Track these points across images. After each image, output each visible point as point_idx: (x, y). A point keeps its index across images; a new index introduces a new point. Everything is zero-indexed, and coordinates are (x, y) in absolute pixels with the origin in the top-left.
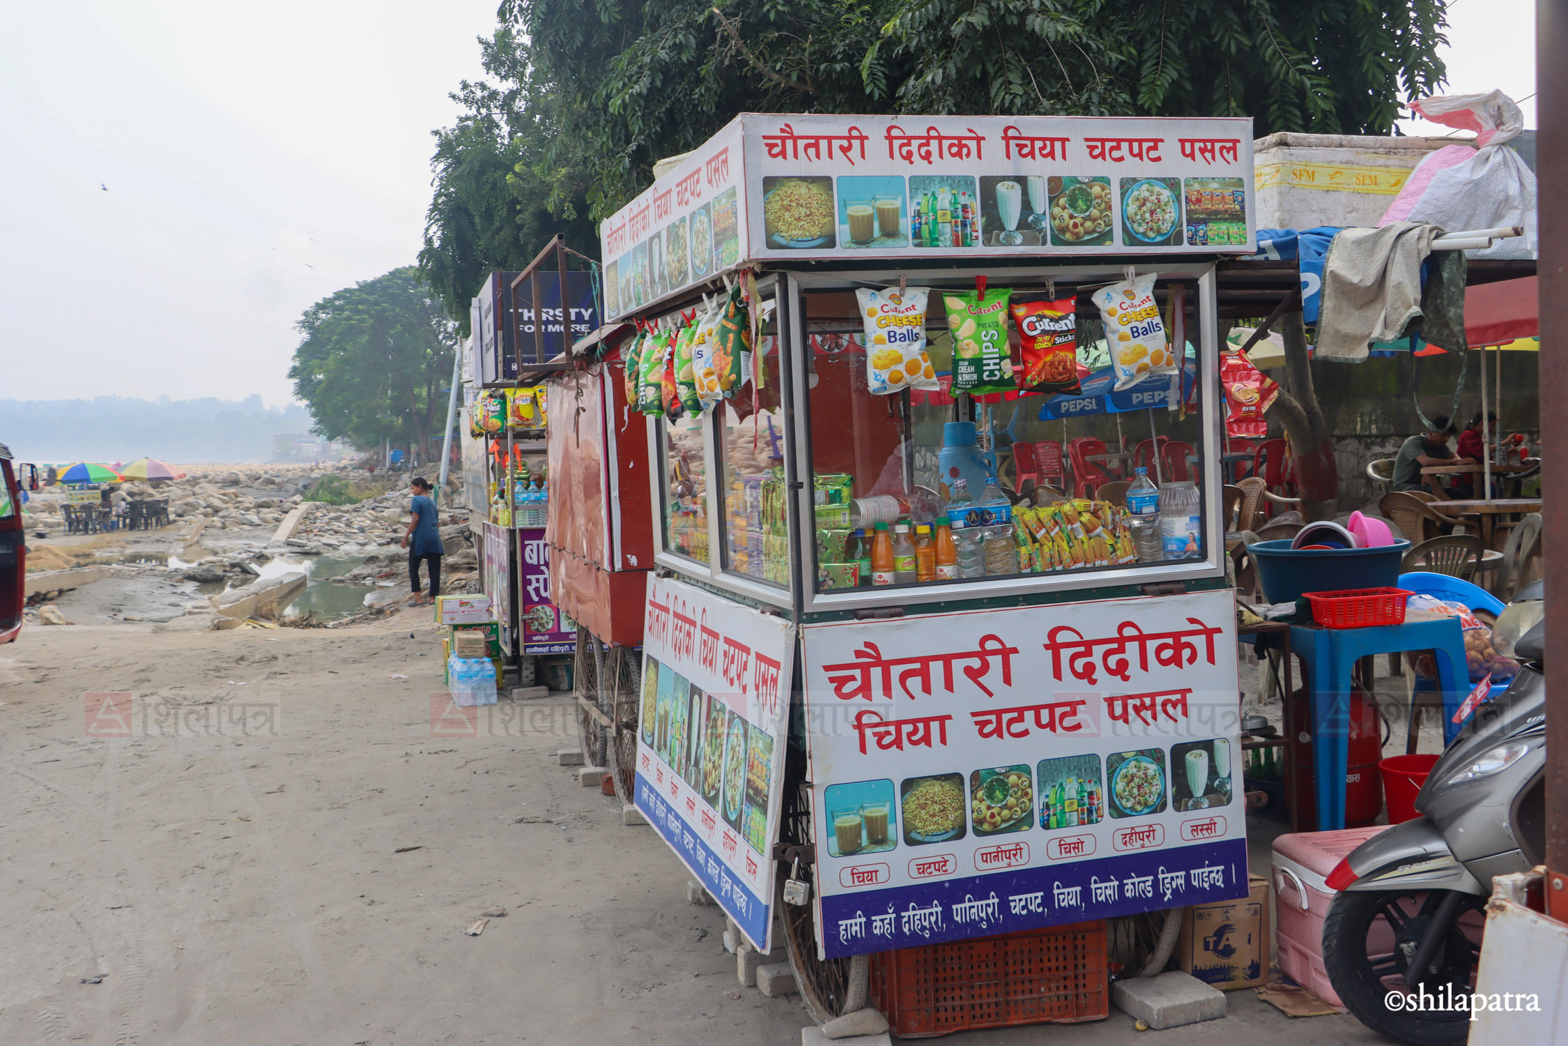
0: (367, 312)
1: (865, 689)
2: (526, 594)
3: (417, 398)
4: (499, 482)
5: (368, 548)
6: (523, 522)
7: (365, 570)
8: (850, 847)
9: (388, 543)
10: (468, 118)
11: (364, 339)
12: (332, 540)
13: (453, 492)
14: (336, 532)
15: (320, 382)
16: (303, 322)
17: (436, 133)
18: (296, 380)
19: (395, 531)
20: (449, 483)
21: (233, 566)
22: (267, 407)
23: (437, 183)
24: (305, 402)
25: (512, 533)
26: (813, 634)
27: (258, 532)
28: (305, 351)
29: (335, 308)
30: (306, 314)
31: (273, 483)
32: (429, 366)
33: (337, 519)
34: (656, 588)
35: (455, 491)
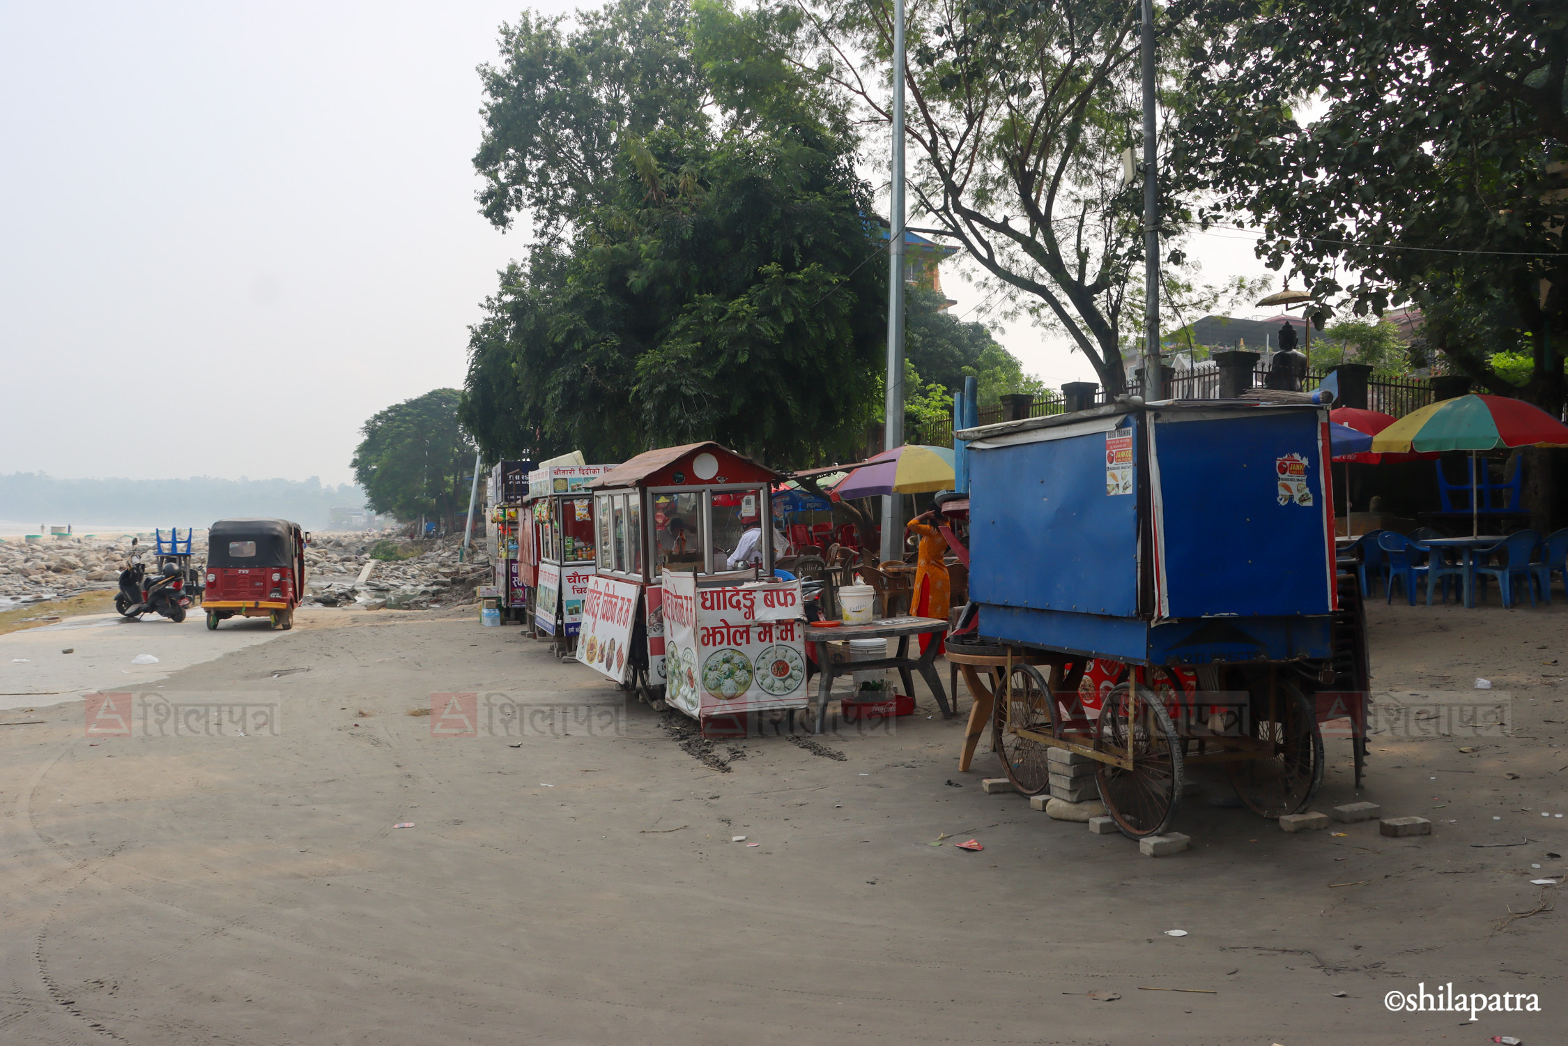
0: (410, 422)
1: (575, 581)
2: (512, 584)
3: (447, 484)
4: (502, 541)
5: (419, 588)
6: (511, 557)
7: (422, 598)
8: (571, 613)
9: (432, 585)
10: (489, 319)
11: (409, 440)
12: (395, 582)
13: (473, 553)
14: (397, 578)
15: (375, 470)
16: (365, 428)
17: (470, 327)
18: (355, 470)
19: (436, 577)
20: (470, 546)
21: (341, 594)
22: (324, 486)
23: (470, 362)
24: (362, 485)
25: (507, 560)
26: (563, 569)
27: (345, 577)
28: (365, 449)
29: (389, 419)
30: (367, 422)
31: (341, 546)
32: (456, 460)
33: (397, 569)
34: (542, 566)
35: (475, 552)
